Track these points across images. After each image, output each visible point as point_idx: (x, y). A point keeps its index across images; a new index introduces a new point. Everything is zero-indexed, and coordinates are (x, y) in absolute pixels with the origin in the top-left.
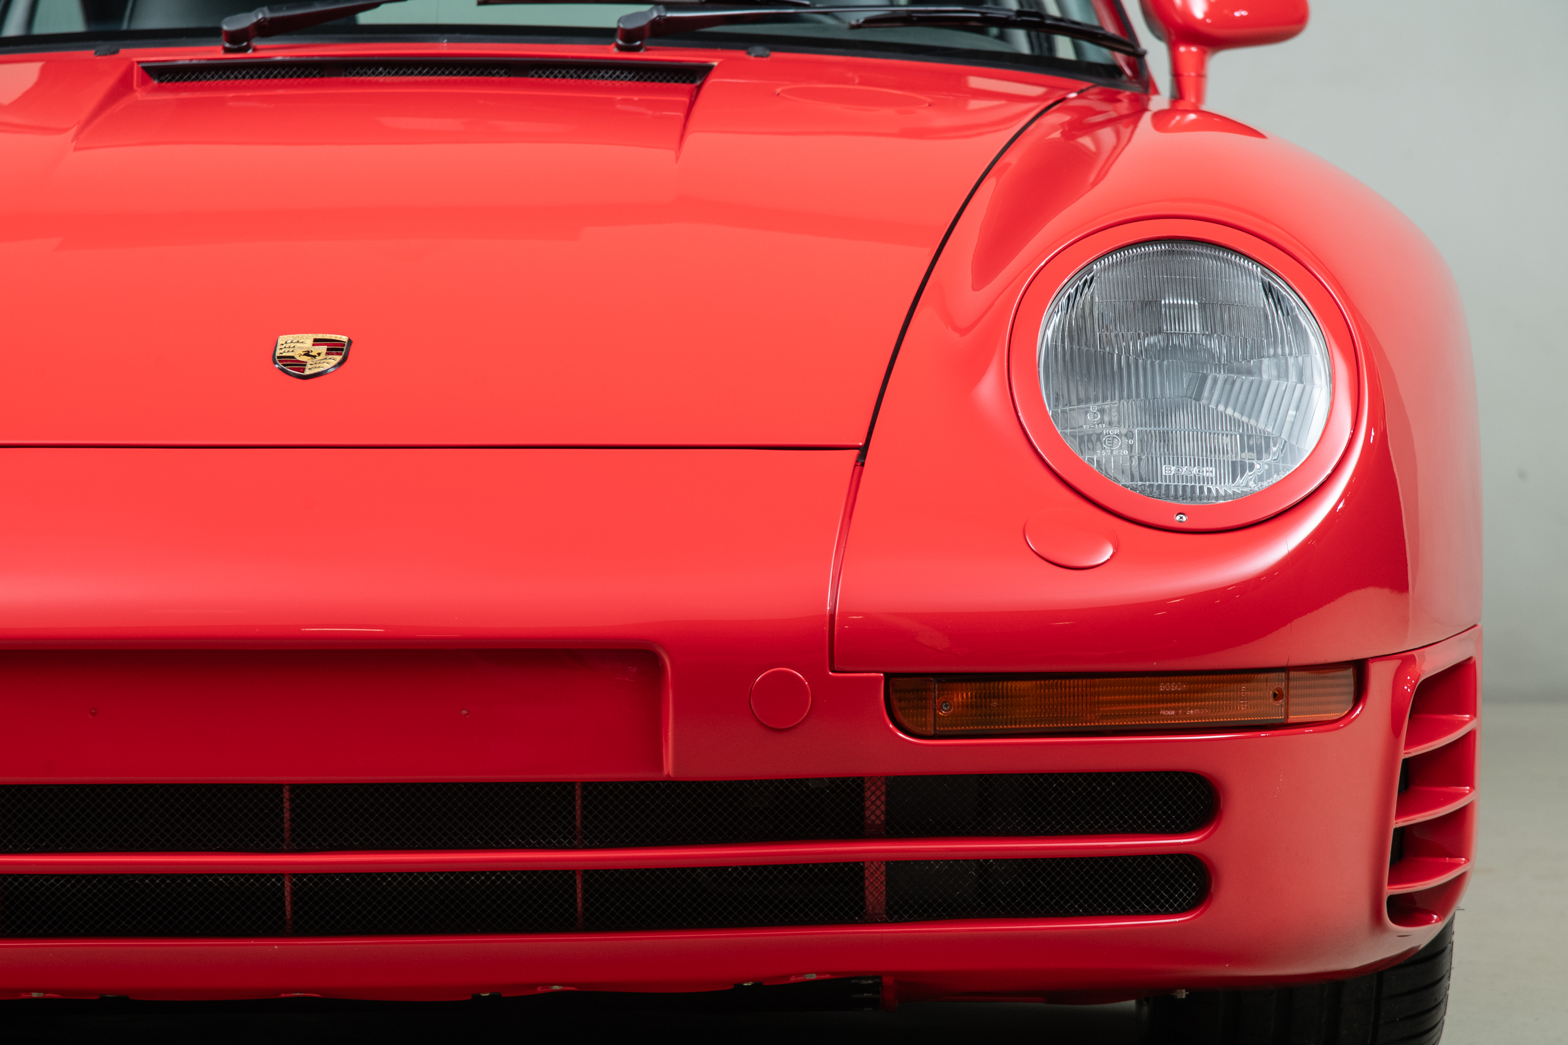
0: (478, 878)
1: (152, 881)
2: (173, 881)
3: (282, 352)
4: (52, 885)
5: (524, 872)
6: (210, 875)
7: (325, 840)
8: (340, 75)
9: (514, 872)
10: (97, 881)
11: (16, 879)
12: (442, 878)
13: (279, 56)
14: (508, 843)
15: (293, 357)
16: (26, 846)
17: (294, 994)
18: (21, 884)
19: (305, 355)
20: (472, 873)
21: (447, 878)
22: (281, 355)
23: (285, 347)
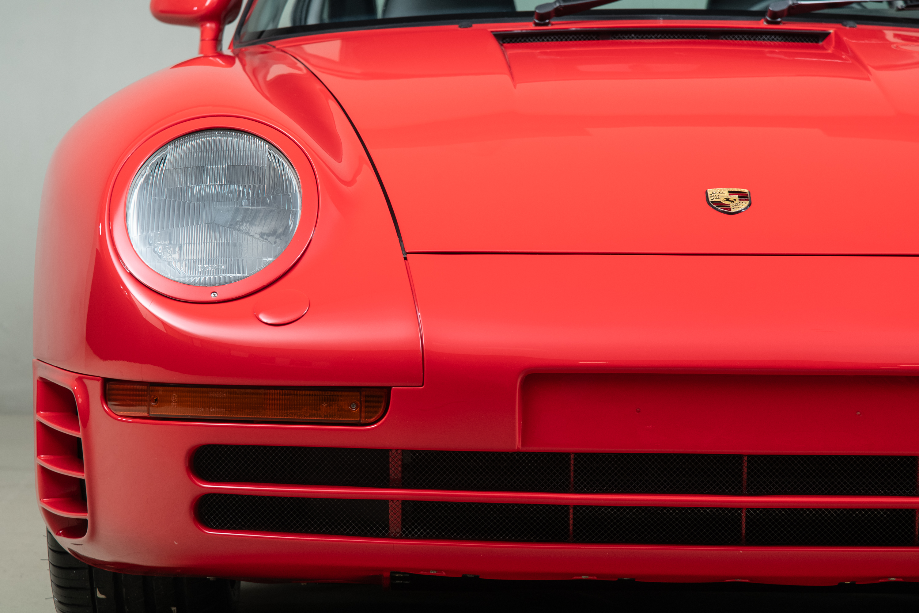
0: (860, 513)
1: (668, 511)
2: (680, 511)
3: (713, 198)
4: (609, 512)
5: (888, 510)
6: (702, 508)
7: (770, 489)
8: (609, 39)
9: (882, 510)
10: (635, 511)
11: (587, 509)
12: (839, 512)
13: (573, 27)
14: (879, 492)
15: (720, 202)
16: (594, 489)
17: (736, 580)
18: (590, 511)
19: (726, 200)
20: (857, 510)
21: (842, 512)
22: (712, 200)
23: (713, 196)
